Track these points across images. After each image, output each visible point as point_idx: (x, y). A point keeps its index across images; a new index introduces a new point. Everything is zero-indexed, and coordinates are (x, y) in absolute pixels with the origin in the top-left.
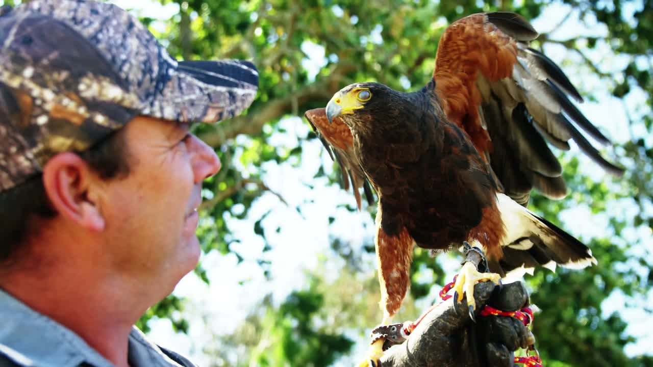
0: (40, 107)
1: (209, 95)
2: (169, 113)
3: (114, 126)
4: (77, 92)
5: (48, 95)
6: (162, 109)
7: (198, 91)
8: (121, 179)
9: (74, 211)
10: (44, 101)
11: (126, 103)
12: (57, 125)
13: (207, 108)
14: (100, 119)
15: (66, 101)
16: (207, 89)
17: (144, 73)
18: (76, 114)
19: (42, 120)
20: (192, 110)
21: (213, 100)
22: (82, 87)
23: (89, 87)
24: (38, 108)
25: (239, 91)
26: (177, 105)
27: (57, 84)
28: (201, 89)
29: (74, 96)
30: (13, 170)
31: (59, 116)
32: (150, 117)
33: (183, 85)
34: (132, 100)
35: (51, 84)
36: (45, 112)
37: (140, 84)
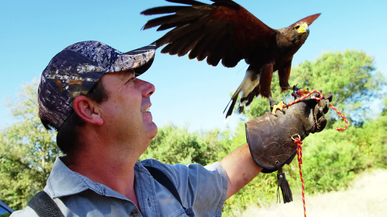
0: (65, 83)
1: (134, 58)
2: (117, 69)
3: (96, 81)
4: (77, 72)
5: (66, 77)
6: (114, 69)
7: (129, 58)
8: (106, 101)
9: (89, 118)
10: (65, 80)
11: (98, 70)
12: (73, 87)
13: (134, 63)
14: (89, 80)
15: (73, 77)
16: (133, 56)
17: (104, 58)
18: (79, 81)
19: (67, 88)
20: (127, 65)
21: (136, 59)
22: (78, 70)
23: (81, 69)
24: (64, 83)
25: (147, 53)
26: (120, 65)
27: (68, 72)
28: (131, 57)
29: (76, 75)
30: (64, 111)
31: (72, 83)
32: (110, 73)
33: (123, 58)
34: (100, 68)
35: (66, 73)
36: (67, 84)
37: (102, 62)
